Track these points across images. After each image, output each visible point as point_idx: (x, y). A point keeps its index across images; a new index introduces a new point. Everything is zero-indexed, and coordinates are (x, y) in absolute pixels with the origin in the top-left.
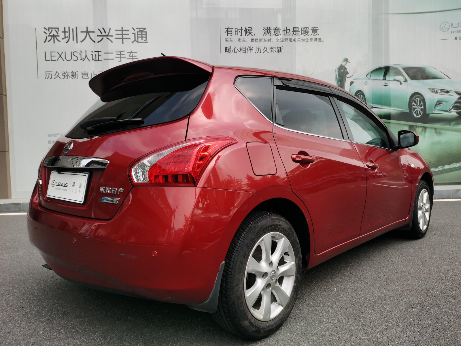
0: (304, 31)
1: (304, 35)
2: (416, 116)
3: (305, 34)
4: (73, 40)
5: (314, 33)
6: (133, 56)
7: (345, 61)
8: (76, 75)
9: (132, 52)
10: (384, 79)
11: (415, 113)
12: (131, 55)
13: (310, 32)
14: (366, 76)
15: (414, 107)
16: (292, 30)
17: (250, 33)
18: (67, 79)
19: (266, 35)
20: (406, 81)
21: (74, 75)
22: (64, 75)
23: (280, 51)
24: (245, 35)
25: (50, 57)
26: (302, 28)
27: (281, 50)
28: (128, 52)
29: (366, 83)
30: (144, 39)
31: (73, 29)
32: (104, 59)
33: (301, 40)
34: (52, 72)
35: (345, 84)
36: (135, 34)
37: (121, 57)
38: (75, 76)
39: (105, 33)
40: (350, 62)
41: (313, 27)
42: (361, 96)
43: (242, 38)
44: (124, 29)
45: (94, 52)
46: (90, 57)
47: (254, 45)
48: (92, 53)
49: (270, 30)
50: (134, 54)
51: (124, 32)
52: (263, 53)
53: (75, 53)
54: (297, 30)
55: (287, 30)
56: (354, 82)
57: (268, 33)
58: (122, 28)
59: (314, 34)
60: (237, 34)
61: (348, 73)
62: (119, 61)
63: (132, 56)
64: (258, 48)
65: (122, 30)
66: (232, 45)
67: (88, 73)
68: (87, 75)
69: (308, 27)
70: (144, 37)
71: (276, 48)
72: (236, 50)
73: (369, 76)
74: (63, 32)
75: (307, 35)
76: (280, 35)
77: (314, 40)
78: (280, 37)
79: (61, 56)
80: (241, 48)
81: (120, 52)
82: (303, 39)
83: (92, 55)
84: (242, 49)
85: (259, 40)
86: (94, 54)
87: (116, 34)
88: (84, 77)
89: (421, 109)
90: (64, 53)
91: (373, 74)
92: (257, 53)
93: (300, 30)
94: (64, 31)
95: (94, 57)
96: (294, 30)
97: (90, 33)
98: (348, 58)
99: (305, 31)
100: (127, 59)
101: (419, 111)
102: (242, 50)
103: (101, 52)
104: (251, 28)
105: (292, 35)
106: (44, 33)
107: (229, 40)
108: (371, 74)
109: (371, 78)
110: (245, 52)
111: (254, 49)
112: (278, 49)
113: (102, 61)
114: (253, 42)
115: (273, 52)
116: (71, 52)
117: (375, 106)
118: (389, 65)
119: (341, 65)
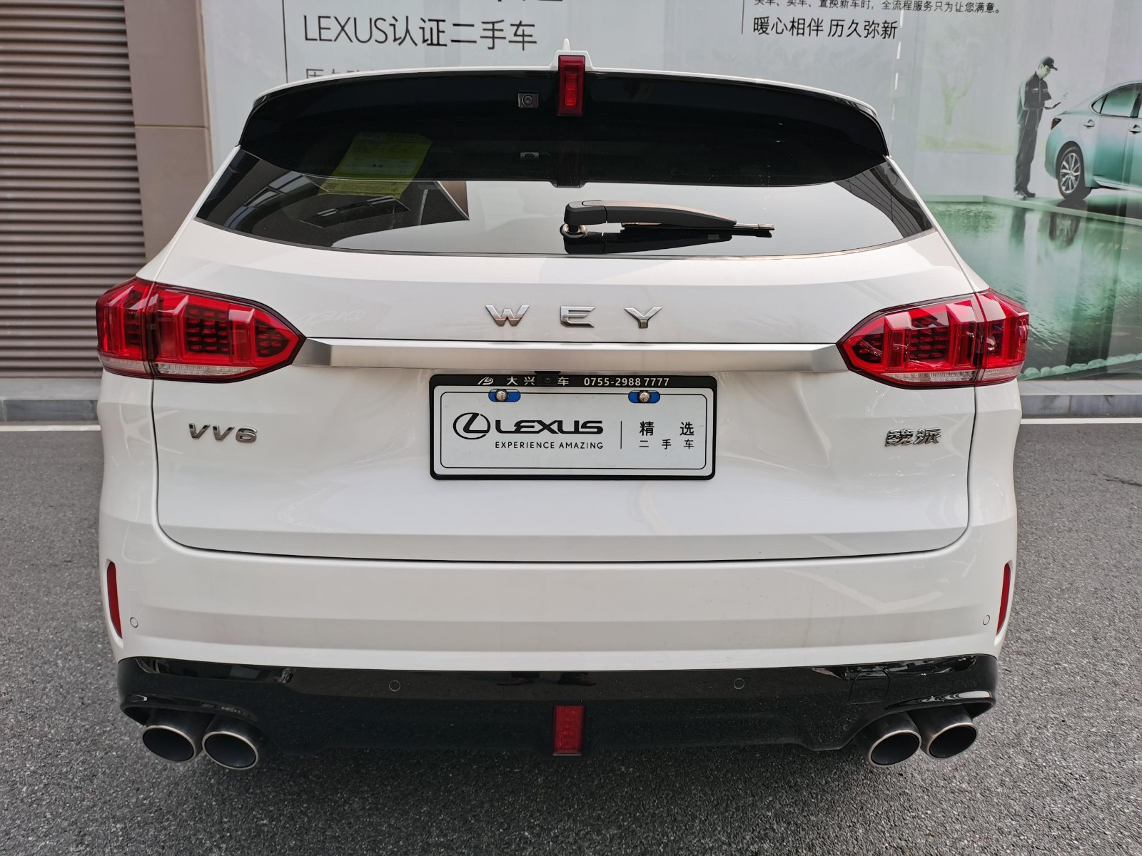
6: (523, 35)
7: (1045, 66)
9: (523, 23)
10: (1135, 116)
12: (518, 33)
14: (1093, 105)
23: (889, 33)
25: (318, 31)
27: (893, 29)
28: (512, 25)
29: (1089, 124)
32: (453, 41)
33: (945, 7)
34: (322, 70)
35: (1040, 124)
37: (493, 38)
40: (1056, 69)
42: (1072, 156)
45: (427, 20)
46: (417, 35)
47: (827, 15)
48: (422, 25)
50: (528, 30)
52: (848, 36)
53: (379, 23)
56: (1060, 120)
61: (1049, 97)
62: (489, 48)
63: (521, 34)
64: (835, 23)
66: (772, 13)
71: (881, 25)
72: (781, 27)
73: (1098, 107)
77: (975, 8)
79: (346, 28)
80: (793, 22)
81: (493, 23)
82: (949, 5)
83: (423, 29)
84: (796, 24)
85: (839, 3)
86: (428, 26)
90: (352, 21)
91: (1108, 100)
92: (833, 36)
95: (428, 36)
98: (1054, 57)
100: (510, 42)
102: (796, 26)
103: (444, 21)
108: (1104, 101)
109: (1102, 112)
110: (803, 34)
111: (826, 26)
112: (884, 27)
113: (445, 45)
114: (825, 6)
115: (872, 34)
116: (371, 19)
117: (1101, 181)
119: (1036, 75)
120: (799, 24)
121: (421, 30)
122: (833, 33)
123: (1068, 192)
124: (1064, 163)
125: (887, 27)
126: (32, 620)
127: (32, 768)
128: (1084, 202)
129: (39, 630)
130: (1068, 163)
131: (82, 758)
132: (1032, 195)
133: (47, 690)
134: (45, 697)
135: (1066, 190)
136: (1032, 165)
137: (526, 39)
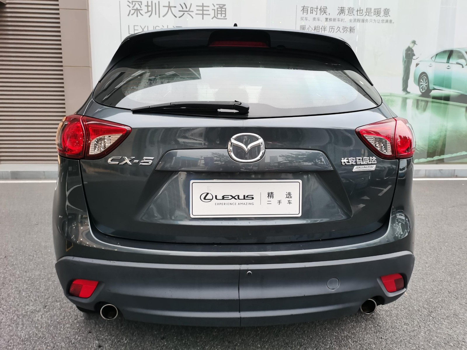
1: (377, 16)
4: (156, 14)
5: (386, 14)
7: (412, 43)
10: (448, 62)
13: (382, 14)
14: (431, 58)
16: (365, 10)
17: (325, 12)
19: (340, 15)
23: (352, 31)
24: (320, 15)
25: (133, 31)
26: (374, 9)
29: (430, 65)
30: (224, 15)
31: (155, 3)
33: (373, 21)
35: (411, 65)
36: (215, 10)
39: (186, 8)
40: (417, 45)
41: (385, 8)
42: (424, 78)
43: (316, 17)
44: (204, 5)
47: (328, 24)
49: (344, 10)
51: (205, 8)
52: (336, 32)
53: (157, 28)
54: (370, 10)
55: (360, 10)
57: (342, 13)
59: (386, 16)
60: (312, 13)
61: (414, 55)
64: (331, 27)
66: (307, 24)
69: (381, 8)
71: (349, 28)
72: (310, 29)
73: (433, 59)
74: (145, 6)
76: (353, 15)
77: (385, 22)
78: (352, 17)
79: (144, 30)
80: (315, 27)
82: (375, 20)
85: (333, 20)
87: (197, 10)
90: (146, 27)
91: (438, 57)
93: (373, 11)
96: (367, 11)
97: (172, 8)
98: (416, 40)
99: (377, 13)
104: (326, 7)
105: (365, 16)
106: (128, 6)
107: (304, 18)
108: (436, 57)
109: (435, 61)
110: (319, 32)
111: (328, 29)
112: (350, 29)
114: (327, 21)
115: (346, 31)
116: (154, 27)
117: (436, 87)
118: (453, 49)
119: (409, 47)
120: (317, 28)
122: (330, 31)
123: (423, 91)
124: (421, 80)
126: (24, 243)
127: (26, 287)
128: (430, 95)
129: (26, 245)
130: (423, 80)
131: (44, 284)
132: (409, 93)
133: (30, 264)
134: (30, 266)
135: (423, 90)
136: (409, 81)
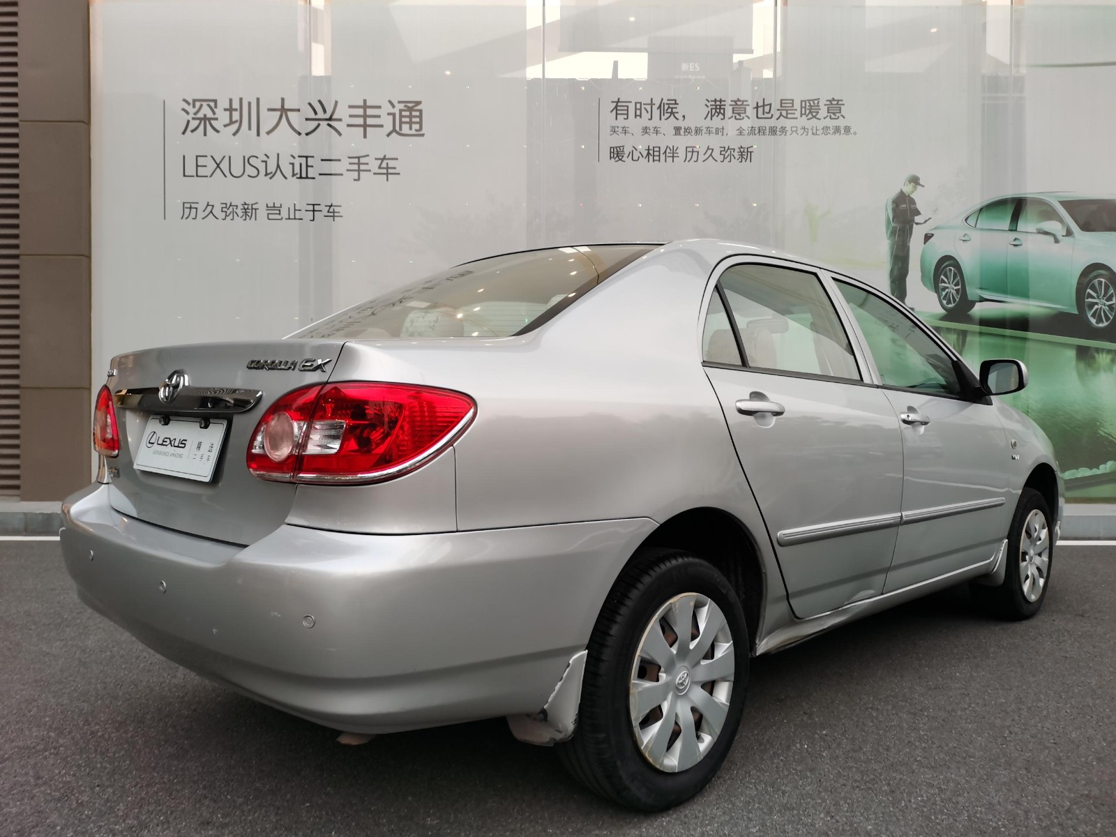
0: (807, 107)
1: (808, 119)
2: (1097, 323)
3: (810, 116)
4: (250, 129)
5: (834, 114)
6: (387, 168)
7: (910, 182)
8: (254, 211)
9: (387, 157)
10: (1013, 229)
11: (1093, 316)
12: (382, 166)
13: (823, 112)
14: (966, 220)
15: (1090, 300)
16: (776, 105)
17: (672, 113)
18: (232, 220)
19: (711, 119)
20: (1069, 233)
21: (248, 211)
22: (226, 212)
23: (745, 157)
24: (660, 119)
25: (195, 169)
26: (802, 101)
27: (749, 154)
28: (376, 159)
29: (964, 239)
30: (417, 127)
31: (250, 103)
32: (320, 174)
33: (800, 131)
34: (197, 203)
35: (911, 239)
36: (394, 115)
37: (359, 171)
38: (250, 214)
39: (325, 111)
40: (923, 186)
41: (831, 99)
42: (950, 270)
43: (651, 124)
44: (368, 104)
45: (296, 156)
46: (287, 170)
47: (681, 142)
48: (292, 160)
49: (722, 107)
50: (391, 164)
51: (369, 112)
52: (704, 161)
53: (252, 160)
54: (791, 105)
55: (764, 106)
56: (933, 235)
57: (717, 114)
58: (365, 101)
59: (833, 116)
60: (640, 116)
61: (918, 213)
62: (355, 180)
63: (386, 166)
64: (689, 149)
65: (365, 106)
66: (627, 143)
67: (281, 207)
68: (278, 212)
69: (819, 99)
70: (416, 123)
71: (737, 150)
72: (636, 155)
74: (225, 110)
75: (814, 119)
76: (746, 118)
77: (831, 132)
78: (746, 124)
79: (221, 166)
80: (649, 150)
81: (359, 158)
82: (804, 129)
83: (293, 164)
85: (693, 131)
86: (297, 162)
87: (351, 116)
88: (271, 217)
89: (1110, 306)
90: (226, 159)
91: (983, 216)
92: (689, 161)
93: (797, 105)
94: (228, 107)
95: (297, 170)
96: (781, 106)
97: (289, 113)
98: (919, 176)
99: (810, 110)
100: (374, 174)
101: (1104, 312)
102: (651, 153)
103: (312, 157)
104: (675, 101)
105: (777, 119)
106: (184, 113)
107: (620, 130)
108: (979, 216)
109: (979, 226)
110: (659, 161)
111: (681, 152)
112: (740, 152)
113: (314, 178)
114: (680, 135)
115: (729, 159)
116: (244, 157)
117: (986, 295)
118: (1026, 194)
119: (902, 193)
120: (654, 151)
121: (291, 166)
122: (688, 159)
123: (950, 306)
124: (942, 277)
125: (744, 152)
128: (969, 315)
130: (948, 279)
135: (947, 304)
136: (907, 279)
137: (390, 171)
